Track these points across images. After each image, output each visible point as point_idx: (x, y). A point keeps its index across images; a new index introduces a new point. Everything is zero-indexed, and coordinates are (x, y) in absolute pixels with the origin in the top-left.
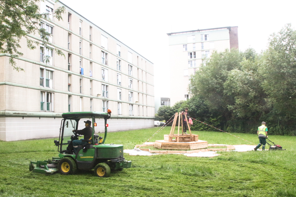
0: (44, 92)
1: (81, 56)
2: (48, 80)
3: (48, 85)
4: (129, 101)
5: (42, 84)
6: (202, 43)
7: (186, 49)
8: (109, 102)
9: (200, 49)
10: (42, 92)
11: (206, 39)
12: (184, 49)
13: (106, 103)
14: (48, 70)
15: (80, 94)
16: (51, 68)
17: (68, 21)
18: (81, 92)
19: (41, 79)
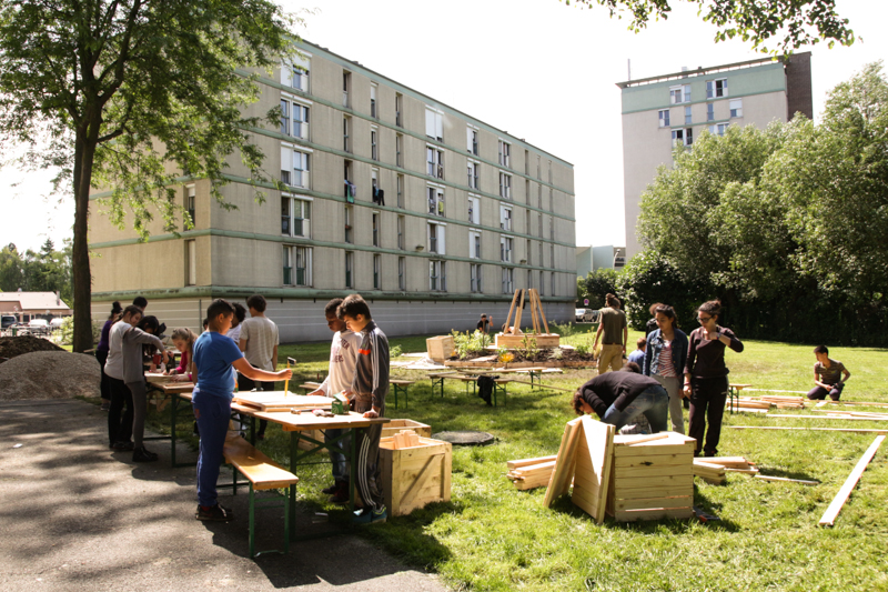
0: (292, 247)
1: (376, 162)
2: (299, 222)
3: (299, 231)
4: (502, 259)
5: (286, 230)
6: (707, 102)
7: (667, 123)
8: (448, 264)
9: (704, 118)
10: (287, 246)
11: (720, 93)
12: (662, 122)
13: (438, 265)
14: (300, 200)
15: (374, 248)
16: (305, 194)
17: (345, 89)
18: (375, 243)
19: (283, 219)
